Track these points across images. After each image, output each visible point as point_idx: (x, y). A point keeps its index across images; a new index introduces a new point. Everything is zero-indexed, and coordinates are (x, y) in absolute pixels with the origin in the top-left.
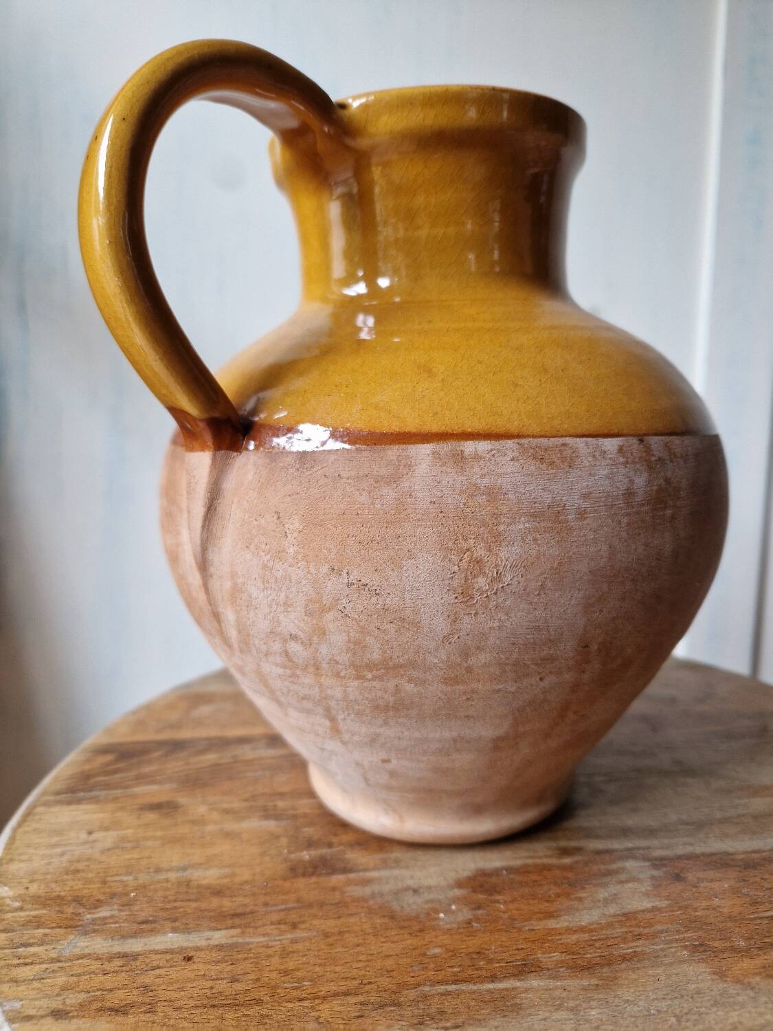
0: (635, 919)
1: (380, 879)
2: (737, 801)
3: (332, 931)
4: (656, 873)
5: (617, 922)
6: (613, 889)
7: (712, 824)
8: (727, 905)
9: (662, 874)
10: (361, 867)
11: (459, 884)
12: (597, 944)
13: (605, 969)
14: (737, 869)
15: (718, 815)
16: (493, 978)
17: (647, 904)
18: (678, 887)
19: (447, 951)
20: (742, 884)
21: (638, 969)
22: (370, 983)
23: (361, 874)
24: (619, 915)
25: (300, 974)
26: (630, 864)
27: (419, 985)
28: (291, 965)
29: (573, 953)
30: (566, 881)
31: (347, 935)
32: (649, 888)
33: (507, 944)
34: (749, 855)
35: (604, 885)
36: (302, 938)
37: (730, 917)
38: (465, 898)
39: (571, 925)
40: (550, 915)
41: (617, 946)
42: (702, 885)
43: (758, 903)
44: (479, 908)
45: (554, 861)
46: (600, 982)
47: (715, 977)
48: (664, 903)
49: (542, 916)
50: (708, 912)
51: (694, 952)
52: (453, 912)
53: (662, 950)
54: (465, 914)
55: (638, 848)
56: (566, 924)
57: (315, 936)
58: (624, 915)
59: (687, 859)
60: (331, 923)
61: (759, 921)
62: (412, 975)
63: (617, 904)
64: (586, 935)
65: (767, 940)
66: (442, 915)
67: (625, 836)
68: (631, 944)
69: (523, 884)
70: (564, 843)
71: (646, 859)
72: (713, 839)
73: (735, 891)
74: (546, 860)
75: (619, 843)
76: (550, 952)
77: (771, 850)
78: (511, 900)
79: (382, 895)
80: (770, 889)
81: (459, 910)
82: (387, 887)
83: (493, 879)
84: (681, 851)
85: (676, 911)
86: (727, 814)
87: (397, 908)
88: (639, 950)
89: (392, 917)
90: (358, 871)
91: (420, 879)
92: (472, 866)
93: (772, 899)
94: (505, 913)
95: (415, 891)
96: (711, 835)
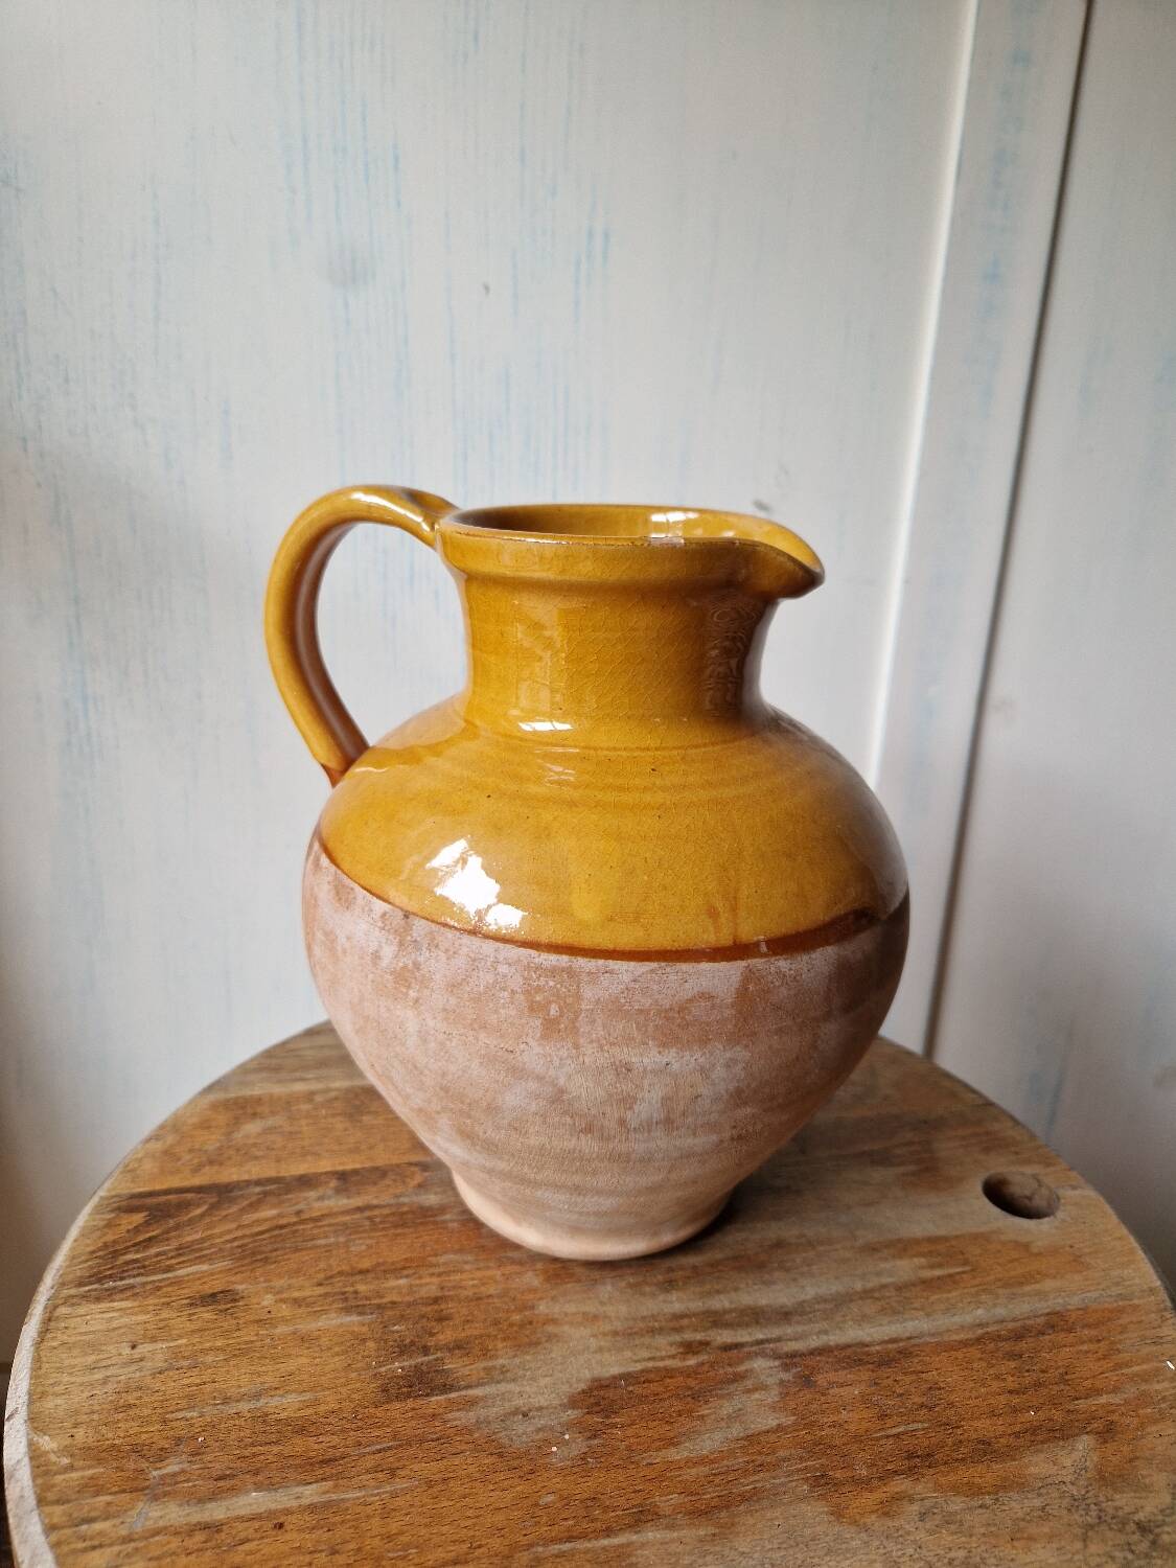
0: (758, 1443)
1: (484, 1398)
2: (883, 1265)
3: (436, 1477)
4: (786, 1376)
5: (741, 1447)
6: (736, 1403)
7: (851, 1301)
8: (856, 1419)
9: (791, 1378)
10: (463, 1383)
11: (573, 1403)
12: (717, 1481)
13: (723, 1514)
14: (871, 1366)
15: (859, 1286)
16: (608, 1532)
17: (772, 1422)
18: (807, 1395)
19: (562, 1498)
20: (873, 1388)
21: (757, 1511)
22: (480, 1546)
23: (463, 1393)
24: (742, 1438)
25: (404, 1539)
26: (759, 1364)
27: (531, 1545)
28: (394, 1527)
29: (691, 1494)
31: (452, 1483)
32: (776, 1399)
33: (624, 1485)
34: (885, 1346)
35: (730, 1396)
36: (402, 1489)
37: (855, 1437)
38: (580, 1422)
39: (691, 1456)
40: (672, 1443)
41: (737, 1482)
42: (831, 1391)
43: (887, 1415)
44: (595, 1437)
45: (677, 1363)
46: (717, 1531)
47: (832, 1518)
48: (789, 1420)
49: (662, 1443)
50: (834, 1431)
51: (814, 1486)
52: (567, 1442)
53: (782, 1484)
54: (579, 1446)
55: (768, 1341)
56: (686, 1454)
57: (417, 1487)
58: (747, 1438)
59: (820, 1354)
60: (434, 1467)
61: (885, 1441)
62: (524, 1532)
63: (741, 1422)
64: (706, 1468)
65: (889, 1466)
66: (554, 1448)
67: (757, 1323)
68: (752, 1479)
69: (643, 1399)
70: (689, 1336)
71: (777, 1356)
72: (850, 1323)
73: (865, 1399)
74: (669, 1363)
75: (750, 1334)
76: (668, 1494)
77: (909, 1338)
78: (629, 1422)
79: (489, 1423)
80: (902, 1395)
81: (573, 1440)
82: (494, 1411)
83: (611, 1394)
84: (814, 1342)
85: (802, 1430)
86: (869, 1285)
87: (506, 1441)
88: (759, 1485)
89: (500, 1455)
90: (459, 1389)
91: (530, 1397)
92: (587, 1374)
93: (901, 1410)
94: (622, 1441)
95: (525, 1415)
96: (848, 1318)
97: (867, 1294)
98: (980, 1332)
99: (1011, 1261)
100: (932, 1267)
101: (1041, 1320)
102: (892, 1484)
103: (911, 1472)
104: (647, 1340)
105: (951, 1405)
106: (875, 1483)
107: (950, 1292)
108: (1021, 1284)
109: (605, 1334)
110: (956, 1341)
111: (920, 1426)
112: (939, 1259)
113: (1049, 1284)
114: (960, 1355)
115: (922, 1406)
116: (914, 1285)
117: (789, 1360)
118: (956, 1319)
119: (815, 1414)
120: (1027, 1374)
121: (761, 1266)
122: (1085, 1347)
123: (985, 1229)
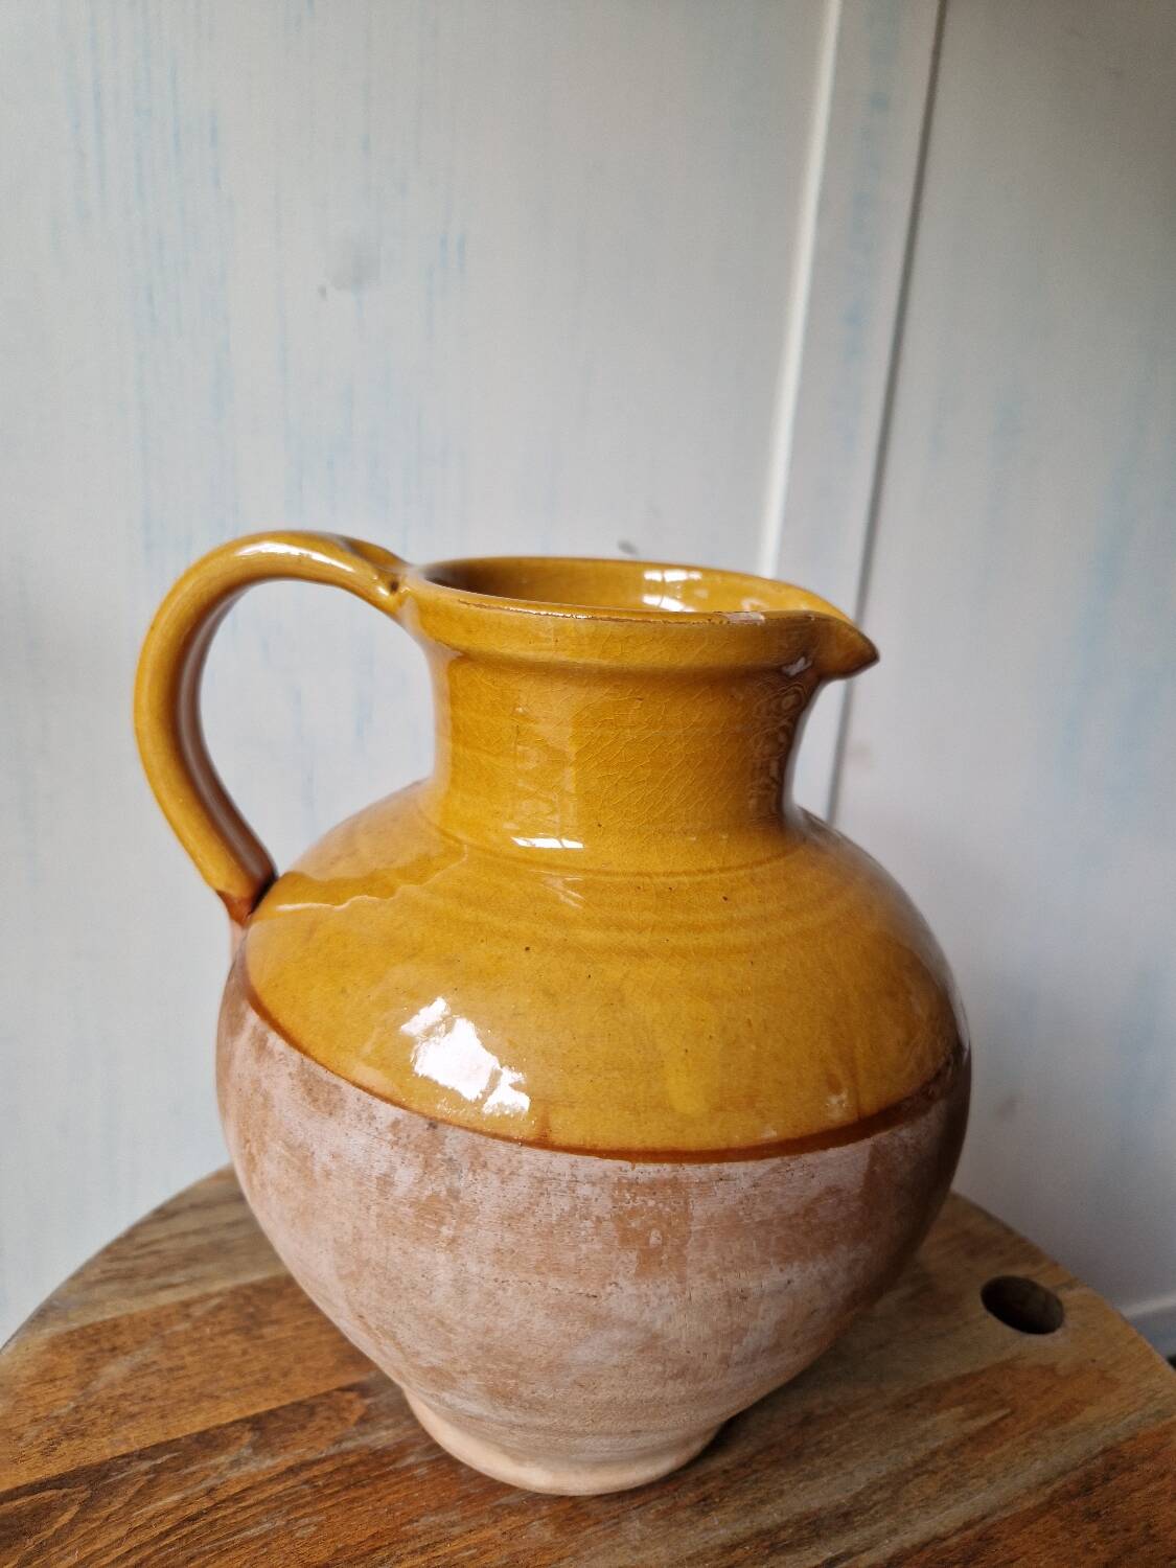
2: (923, 1425)
7: (907, 1481)
34: (962, 1535)
67: (819, 1536)
72: (917, 1512)
75: (815, 1553)
77: (984, 1518)
84: (889, 1548)
86: (919, 1456)
96: (912, 1506)
97: (919, 1468)
98: (1049, 1491)
99: (1045, 1392)
100: (973, 1416)
101: (1099, 1462)
107: (1001, 1445)
108: (1065, 1419)
110: (1029, 1510)
112: (973, 1406)
113: (1090, 1413)
114: (1040, 1526)
116: (962, 1445)
118: (1021, 1480)
120: (1111, 1538)
121: (798, 1455)
122: (1153, 1487)
123: (1006, 1355)
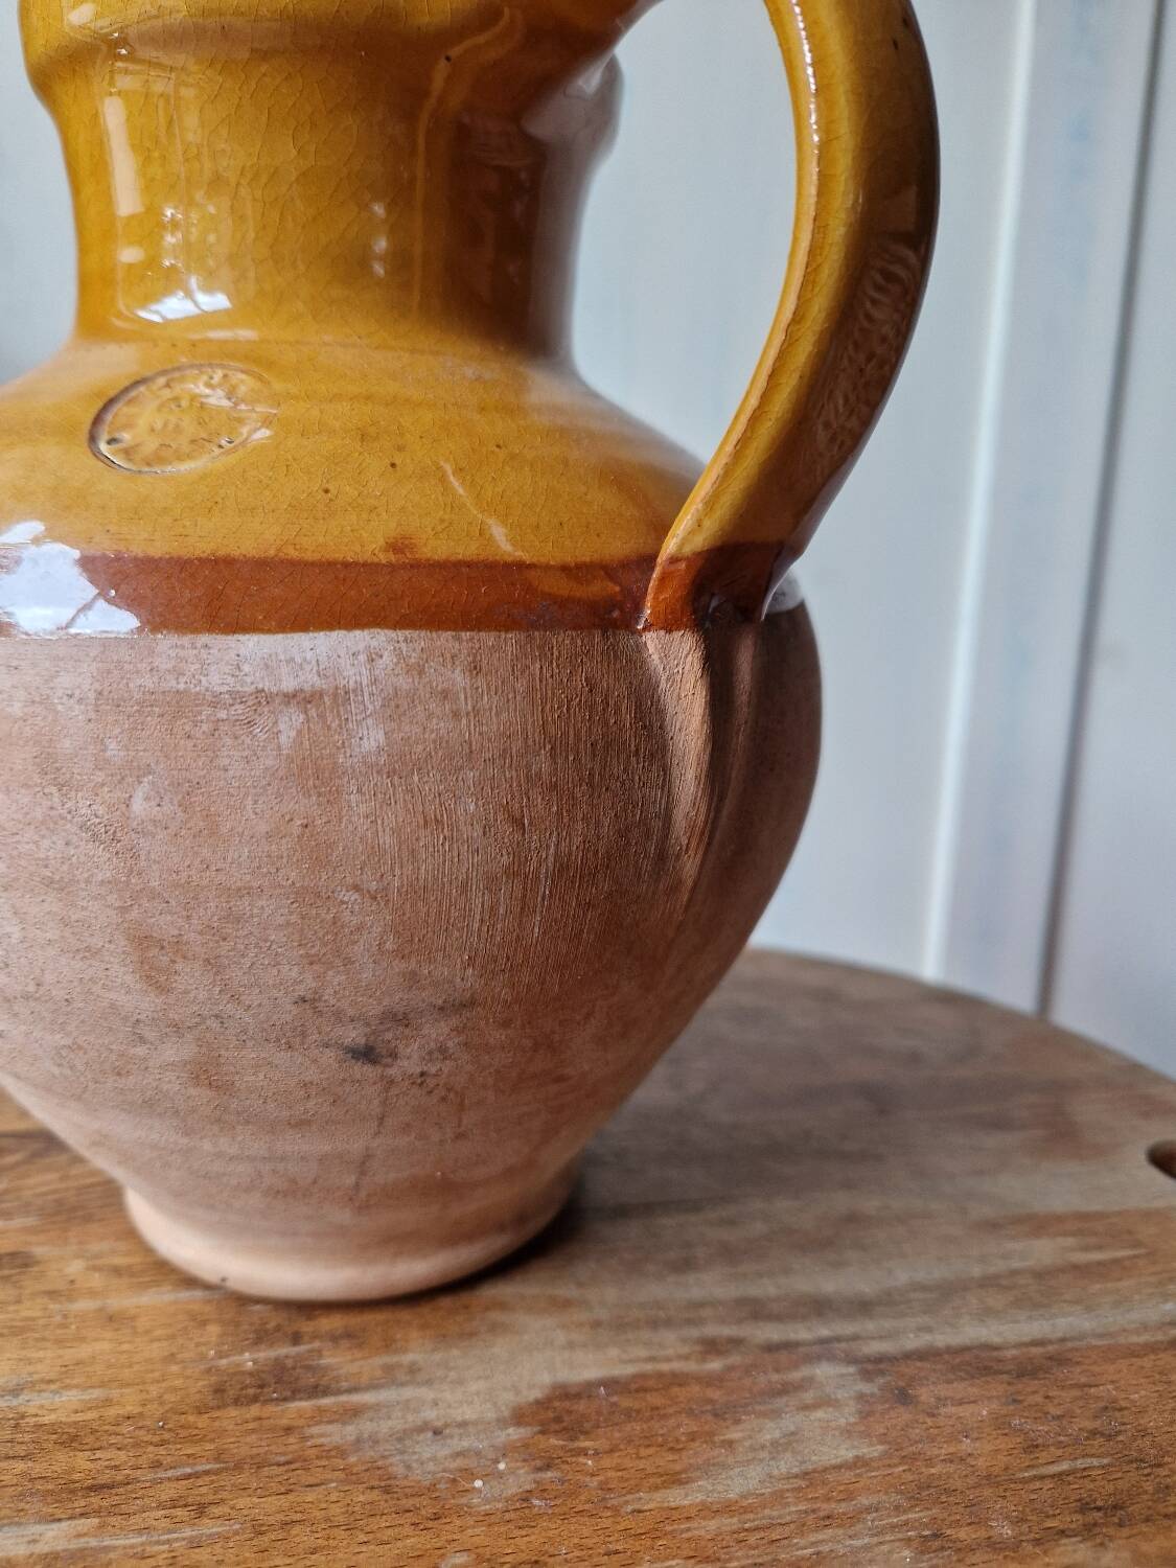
0: (824, 1483)
1: (376, 1407)
2: (1011, 1246)
3: (272, 1521)
4: (866, 1388)
5: (793, 1490)
6: (789, 1422)
7: (966, 1289)
8: (986, 1452)
9: (876, 1390)
10: (345, 1385)
11: (519, 1417)
12: (752, 1539)
14: (1005, 1377)
15: (977, 1271)
17: (846, 1453)
18: (903, 1415)
19: (479, 1559)
20: (1012, 1407)
23: (344, 1398)
24: (796, 1476)
26: (824, 1371)
30: (709, 1407)
31: (296, 1530)
32: (852, 1420)
33: (590, 1542)
34: (1025, 1350)
35: (776, 1414)
36: (210, 1536)
37: (988, 1477)
38: (526, 1446)
39: (709, 1500)
40: (675, 1479)
41: (786, 1542)
42: (943, 1410)
43: (1037, 1446)
44: (548, 1467)
45: (692, 1367)
48: (874, 1450)
49: (659, 1481)
50: (951, 1468)
51: (922, 1552)
52: (501, 1475)
53: (867, 1548)
54: (521, 1478)
55: (838, 1339)
56: (700, 1497)
57: (236, 1533)
58: (805, 1474)
59: (921, 1359)
60: (273, 1503)
61: (1038, 1485)
63: (794, 1452)
64: (735, 1520)
65: (1049, 1523)
66: (478, 1484)
67: (820, 1315)
68: (813, 1538)
69: (629, 1414)
70: (712, 1330)
71: (850, 1359)
72: (966, 1318)
73: (1000, 1424)
74: (677, 1366)
75: (808, 1330)
76: (667, 1559)
77: (1063, 1340)
78: (607, 1447)
79: (377, 1442)
80: (1058, 1418)
81: (512, 1472)
82: (384, 1427)
83: (581, 1406)
84: (912, 1342)
85: (896, 1466)
86: (992, 1270)
87: (399, 1470)
88: (825, 1548)
89: (387, 1490)
90: (339, 1392)
91: (449, 1406)
92: (546, 1379)
93: (1062, 1438)
94: (593, 1475)
95: (437, 1432)
96: (964, 1310)
97: (988, 1282)
100: (1086, 1249)
102: (1059, 1550)
103: (1088, 1531)
104: (646, 1334)
105: (1144, 1432)
106: (1028, 1548)
107: (1120, 1279)
109: (581, 1325)
110: (1138, 1344)
111: (1095, 1462)
112: (1093, 1240)
114: (1147, 1362)
115: (1094, 1433)
116: (1061, 1271)
117: (872, 1366)
118: (1134, 1315)
119: (916, 1442)
121: (826, 1245)
123: (1159, 1204)
